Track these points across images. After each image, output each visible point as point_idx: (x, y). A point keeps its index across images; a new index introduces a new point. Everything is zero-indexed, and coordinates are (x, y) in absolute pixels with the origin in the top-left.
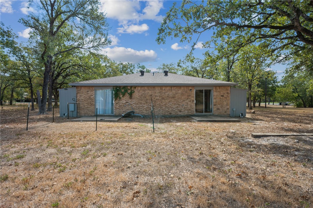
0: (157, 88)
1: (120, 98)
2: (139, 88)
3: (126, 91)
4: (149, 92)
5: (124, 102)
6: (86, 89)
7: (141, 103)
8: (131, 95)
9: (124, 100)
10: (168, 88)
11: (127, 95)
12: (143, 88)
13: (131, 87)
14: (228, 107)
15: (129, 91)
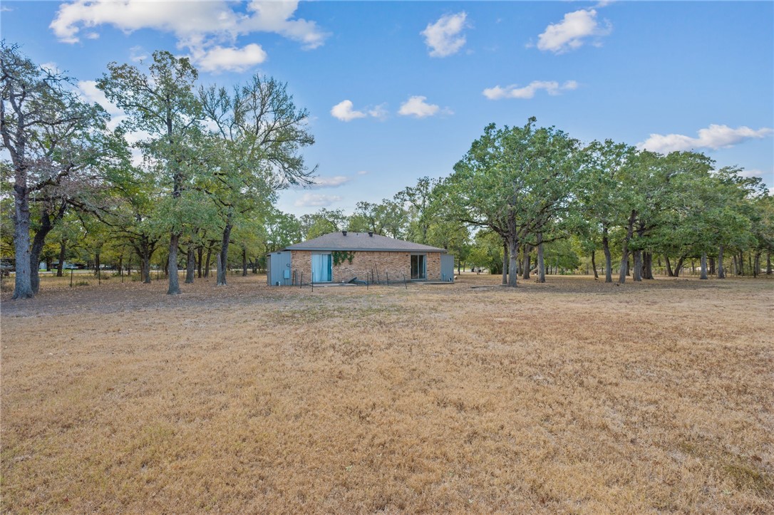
0: (376, 254)
1: (340, 264)
2: (359, 253)
3: (346, 256)
4: (368, 257)
5: (344, 268)
6: (303, 254)
7: (360, 269)
8: (350, 260)
9: (344, 266)
10: (386, 253)
11: (347, 261)
12: (362, 253)
13: (351, 252)
14: (439, 272)
15: (349, 257)
